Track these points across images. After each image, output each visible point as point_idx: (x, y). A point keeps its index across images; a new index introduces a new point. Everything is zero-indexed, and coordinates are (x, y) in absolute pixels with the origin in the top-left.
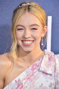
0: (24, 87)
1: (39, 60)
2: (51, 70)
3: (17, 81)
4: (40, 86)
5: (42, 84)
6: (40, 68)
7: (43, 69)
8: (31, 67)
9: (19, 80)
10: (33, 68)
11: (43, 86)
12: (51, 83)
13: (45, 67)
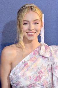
0: (29, 66)
1: (38, 48)
2: (48, 55)
3: (23, 62)
4: (41, 66)
5: (42, 65)
6: (40, 53)
7: (42, 54)
8: (33, 53)
9: (25, 61)
10: (34, 53)
11: (43, 66)
12: (48, 65)
13: (44, 52)
